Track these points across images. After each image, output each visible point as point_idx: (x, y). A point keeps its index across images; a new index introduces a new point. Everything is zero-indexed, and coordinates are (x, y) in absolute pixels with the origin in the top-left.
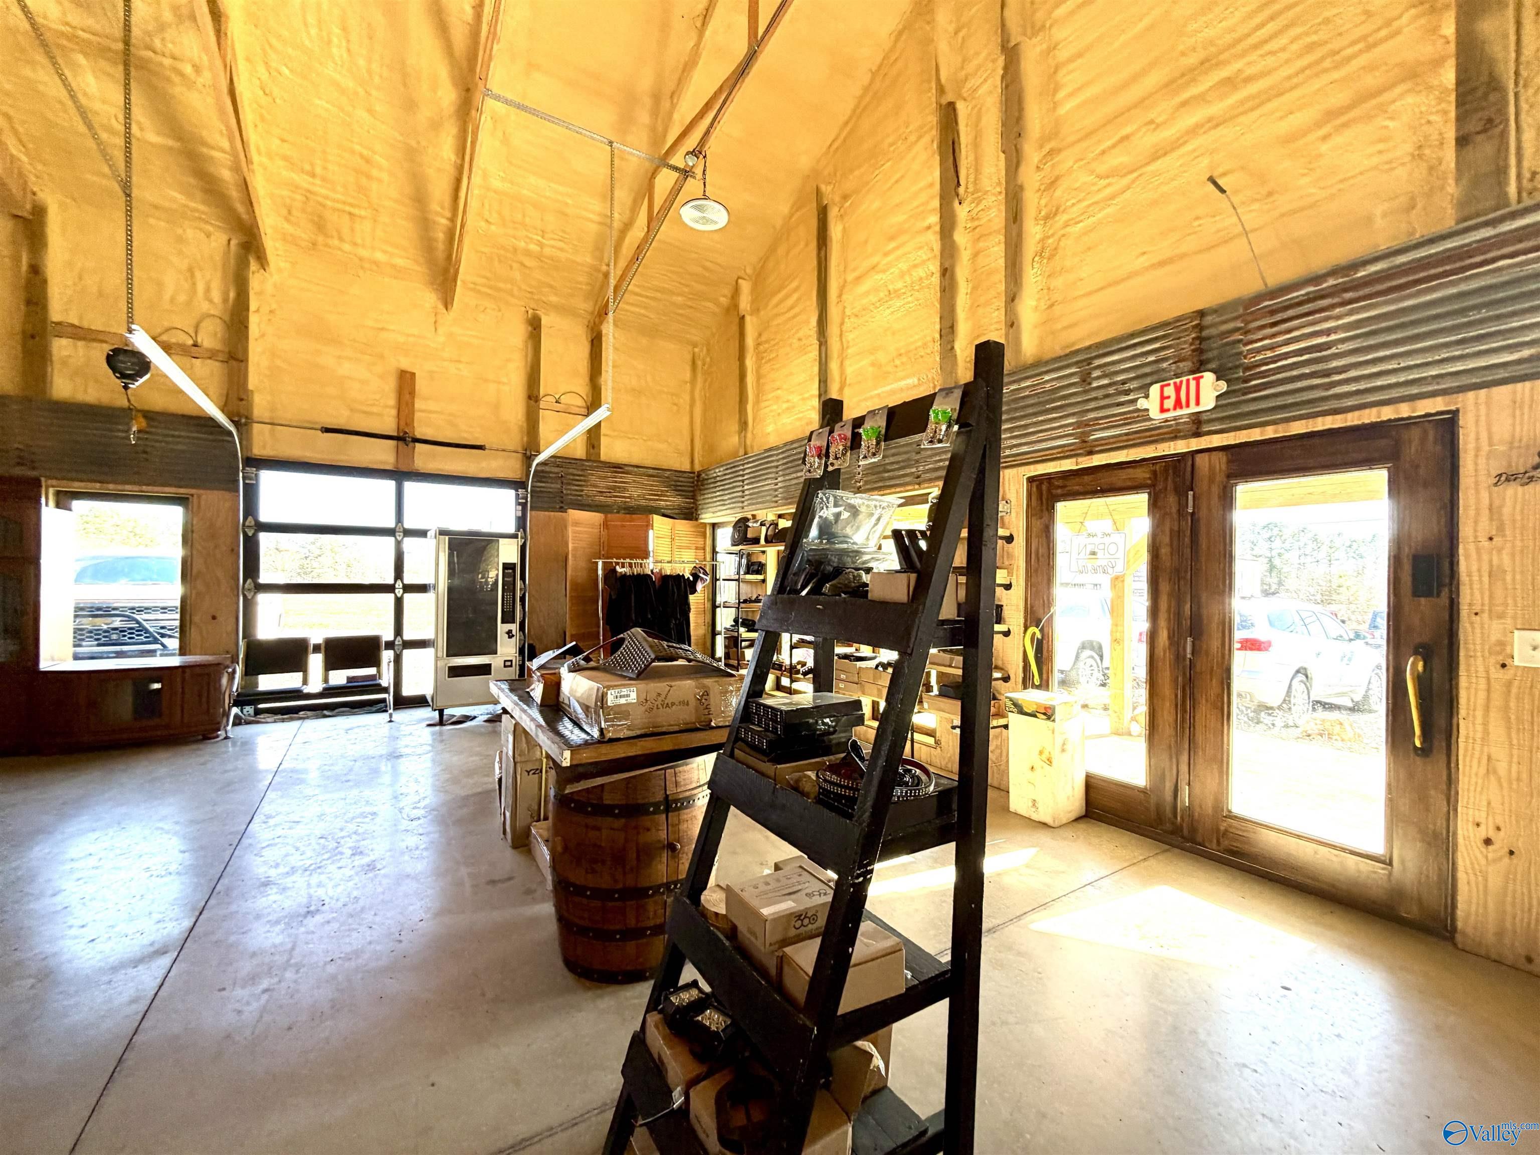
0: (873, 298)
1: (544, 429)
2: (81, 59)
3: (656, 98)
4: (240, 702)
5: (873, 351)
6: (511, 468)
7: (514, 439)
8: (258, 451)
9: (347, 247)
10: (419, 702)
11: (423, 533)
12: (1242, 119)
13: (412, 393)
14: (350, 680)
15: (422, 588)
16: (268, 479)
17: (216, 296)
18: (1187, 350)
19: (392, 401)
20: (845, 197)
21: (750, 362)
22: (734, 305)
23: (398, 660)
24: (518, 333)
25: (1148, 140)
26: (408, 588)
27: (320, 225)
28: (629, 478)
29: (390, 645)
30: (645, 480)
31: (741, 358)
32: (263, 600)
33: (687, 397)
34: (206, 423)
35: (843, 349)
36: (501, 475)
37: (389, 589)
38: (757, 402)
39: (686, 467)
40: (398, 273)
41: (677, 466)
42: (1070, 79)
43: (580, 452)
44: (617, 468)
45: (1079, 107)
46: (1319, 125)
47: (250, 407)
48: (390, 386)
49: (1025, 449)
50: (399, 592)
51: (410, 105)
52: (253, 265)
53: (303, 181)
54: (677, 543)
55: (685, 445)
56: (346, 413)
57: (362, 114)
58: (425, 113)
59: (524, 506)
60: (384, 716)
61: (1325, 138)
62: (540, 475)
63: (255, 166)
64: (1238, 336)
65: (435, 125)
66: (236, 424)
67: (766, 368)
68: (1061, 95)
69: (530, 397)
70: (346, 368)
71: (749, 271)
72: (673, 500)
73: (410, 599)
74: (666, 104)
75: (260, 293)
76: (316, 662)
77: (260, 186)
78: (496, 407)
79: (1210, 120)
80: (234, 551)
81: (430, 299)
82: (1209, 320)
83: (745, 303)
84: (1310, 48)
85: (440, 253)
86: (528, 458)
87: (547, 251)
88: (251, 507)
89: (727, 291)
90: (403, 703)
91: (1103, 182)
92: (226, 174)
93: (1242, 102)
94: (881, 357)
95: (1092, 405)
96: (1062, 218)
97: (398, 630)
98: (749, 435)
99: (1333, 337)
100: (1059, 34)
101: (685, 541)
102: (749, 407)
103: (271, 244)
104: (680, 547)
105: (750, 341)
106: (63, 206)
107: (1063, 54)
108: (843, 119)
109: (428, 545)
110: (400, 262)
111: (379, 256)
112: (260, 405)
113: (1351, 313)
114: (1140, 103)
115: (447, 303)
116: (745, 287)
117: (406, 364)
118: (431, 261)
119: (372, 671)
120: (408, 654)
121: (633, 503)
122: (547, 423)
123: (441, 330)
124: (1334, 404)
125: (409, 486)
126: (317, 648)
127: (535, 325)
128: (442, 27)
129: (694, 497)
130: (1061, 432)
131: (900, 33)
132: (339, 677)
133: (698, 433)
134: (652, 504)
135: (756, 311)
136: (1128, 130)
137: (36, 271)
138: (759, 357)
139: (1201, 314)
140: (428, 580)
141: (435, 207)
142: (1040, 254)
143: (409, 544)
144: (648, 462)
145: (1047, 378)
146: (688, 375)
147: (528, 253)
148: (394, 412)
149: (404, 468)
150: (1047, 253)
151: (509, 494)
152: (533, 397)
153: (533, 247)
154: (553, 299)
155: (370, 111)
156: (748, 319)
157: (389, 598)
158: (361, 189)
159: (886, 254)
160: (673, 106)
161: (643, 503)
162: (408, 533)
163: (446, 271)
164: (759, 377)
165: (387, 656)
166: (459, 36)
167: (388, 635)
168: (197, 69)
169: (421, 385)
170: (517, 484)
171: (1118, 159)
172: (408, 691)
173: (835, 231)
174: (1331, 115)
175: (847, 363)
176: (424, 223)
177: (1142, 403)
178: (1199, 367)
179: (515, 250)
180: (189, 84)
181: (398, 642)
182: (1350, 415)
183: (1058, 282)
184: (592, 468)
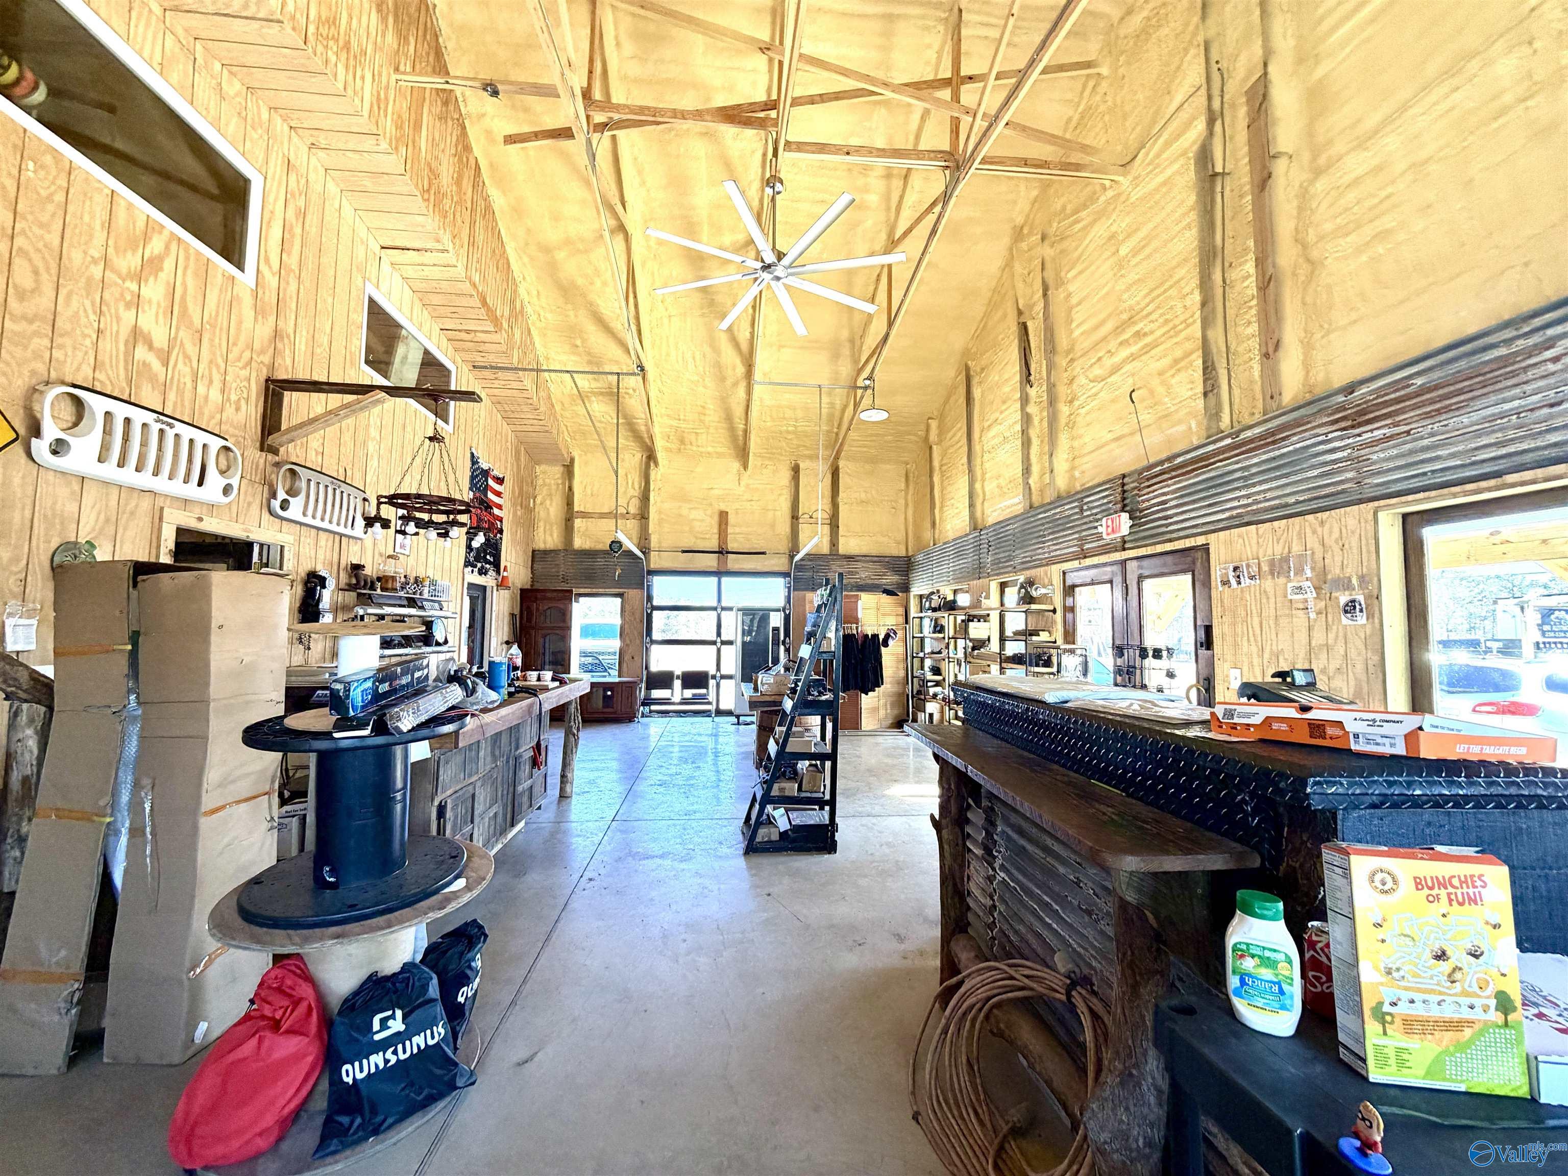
0: (996, 441)
1: (802, 536)
2: (593, 398)
3: (852, 341)
4: (644, 704)
5: (998, 477)
6: (781, 564)
7: (784, 546)
8: (653, 566)
9: (695, 448)
10: (729, 713)
11: (731, 609)
12: (1143, 358)
13: (726, 524)
14: (694, 695)
15: (730, 643)
16: (657, 581)
17: (637, 487)
18: (1119, 498)
19: (716, 531)
20: (983, 369)
21: (936, 479)
22: (926, 439)
23: (718, 685)
24: (785, 476)
25: (1109, 362)
26: (724, 643)
27: (682, 441)
28: (860, 565)
29: (714, 677)
30: (870, 565)
31: (931, 476)
32: (655, 649)
33: (902, 502)
34: (629, 553)
35: (983, 474)
36: (776, 569)
37: (714, 643)
38: (942, 508)
39: (903, 553)
40: (720, 455)
41: (895, 553)
42: (1078, 317)
43: (825, 549)
44: (850, 558)
45: (1082, 334)
46: (1171, 367)
47: (649, 543)
48: (715, 521)
49: (1058, 553)
50: (719, 644)
51: (723, 379)
52: (652, 464)
53: (675, 423)
54: (882, 611)
55: (901, 536)
56: (693, 540)
57: (701, 389)
58: (729, 382)
59: (789, 588)
60: (710, 719)
61: (1173, 376)
62: (799, 567)
63: (655, 424)
64: (1136, 492)
65: (735, 384)
66: (644, 553)
67: (946, 483)
68: (1074, 325)
69: (793, 517)
70: (694, 515)
71: (935, 413)
72: (891, 579)
73: (724, 648)
74: (858, 343)
75: (655, 480)
76: (677, 684)
77: (657, 431)
78: (773, 526)
79: (1132, 354)
80: (642, 621)
81: (736, 465)
82: (1126, 480)
83: (933, 437)
84: (1167, 321)
85: (741, 442)
86: (792, 557)
87: (800, 429)
88: (650, 598)
89: (923, 427)
90: (719, 713)
91: (1092, 385)
92: (643, 428)
93: (1143, 348)
94: (1003, 482)
95: (1085, 527)
96: (1076, 403)
97: (718, 669)
98: (937, 531)
99: (1168, 497)
100: (1071, 288)
101: (888, 610)
102: (937, 511)
103: (660, 455)
104: (884, 615)
105: (936, 464)
106: (580, 456)
107: (1074, 300)
108: (979, 318)
109: (732, 614)
110: (719, 450)
111: (710, 449)
112: (654, 542)
113: (1175, 484)
114: (1104, 339)
115: (745, 467)
116: (934, 424)
117: (723, 507)
118: (736, 446)
119: (703, 691)
120: (723, 682)
121: (862, 583)
122: (804, 530)
123: (743, 483)
124: (1168, 536)
125: (725, 580)
126: (678, 677)
127: (796, 470)
128: (736, 345)
129: (907, 575)
130: (1071, 543)
131: (1004, 269)
132: (689, 693)
133: (911, 528)
134: (876, 582)
135: (939, 443)
136: (1100, 354)
137: (570, 488)
138: (942, 473)
139: (1124, 476)
140: (732, 638)
141: (737, 420)
142: (1067, 424)
143: (724, 614)
144: (874, 552)
145: (1067, 507)
146: (903, 486)
147: (788, 432)
148: (717, 536)
149: (723, 570)
150: (1071, 425)
151: (780, 582)
152: (795, 517)
153: (790, 429)
154: (807, 452)
155: (705, 387)
156: (934, 447)
157: (714, 648)
158: (701, 421)
159: (1002, 412)
160: (862, 344)
161: (870, 582)
162: (723, 609)
163: (744, 449)
164: (943, 489)
165: (712, 683)
166: (744, 346)
167: (712, 671)
168: (634, 390)
169: (732, 519)
170: (786, 575)
171: (1097, 371)
172: (722, 707)
173: (977, 393)
174: (1176, 361)
175: (986, 483)
176: (732, 429)
177: (1100, 529)
178: (1123, 510)
179: (781, 432)
180: (631, 397)
181: (718, 675)
182: (1176, 543)
183: (1076, 444)
184: (833, 560)
